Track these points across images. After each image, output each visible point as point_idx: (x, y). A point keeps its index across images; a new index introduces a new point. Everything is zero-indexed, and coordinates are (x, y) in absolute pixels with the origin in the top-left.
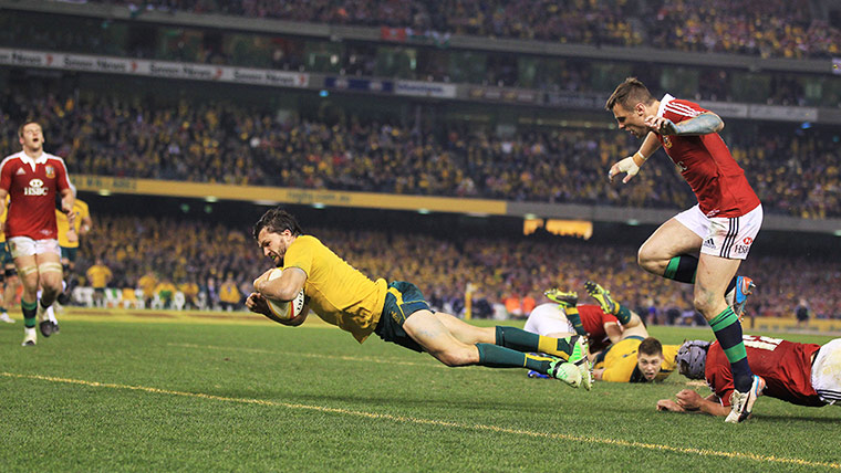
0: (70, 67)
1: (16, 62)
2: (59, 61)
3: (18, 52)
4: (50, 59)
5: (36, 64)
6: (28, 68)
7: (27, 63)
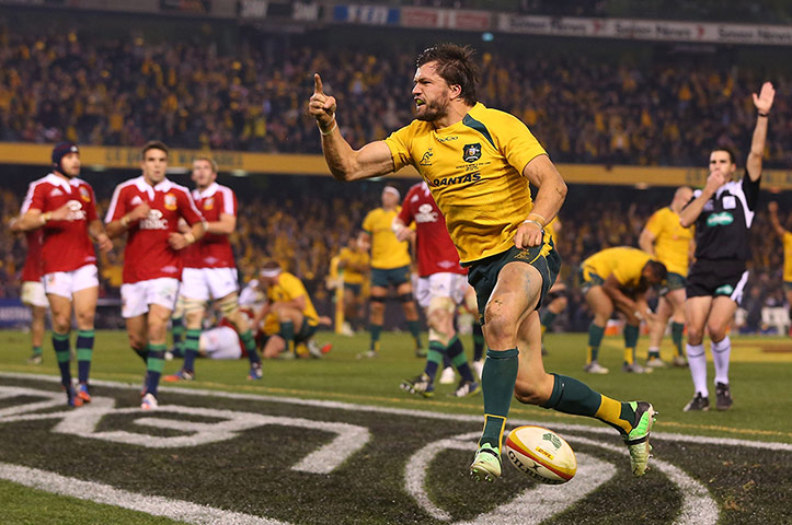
0: (726, 40)
1: (661, 37)
2: (712, 32)
3: (663, 24)
4: (701, 31)
5: (684, 38)
6: (675, 43)
7: (674, 37)
